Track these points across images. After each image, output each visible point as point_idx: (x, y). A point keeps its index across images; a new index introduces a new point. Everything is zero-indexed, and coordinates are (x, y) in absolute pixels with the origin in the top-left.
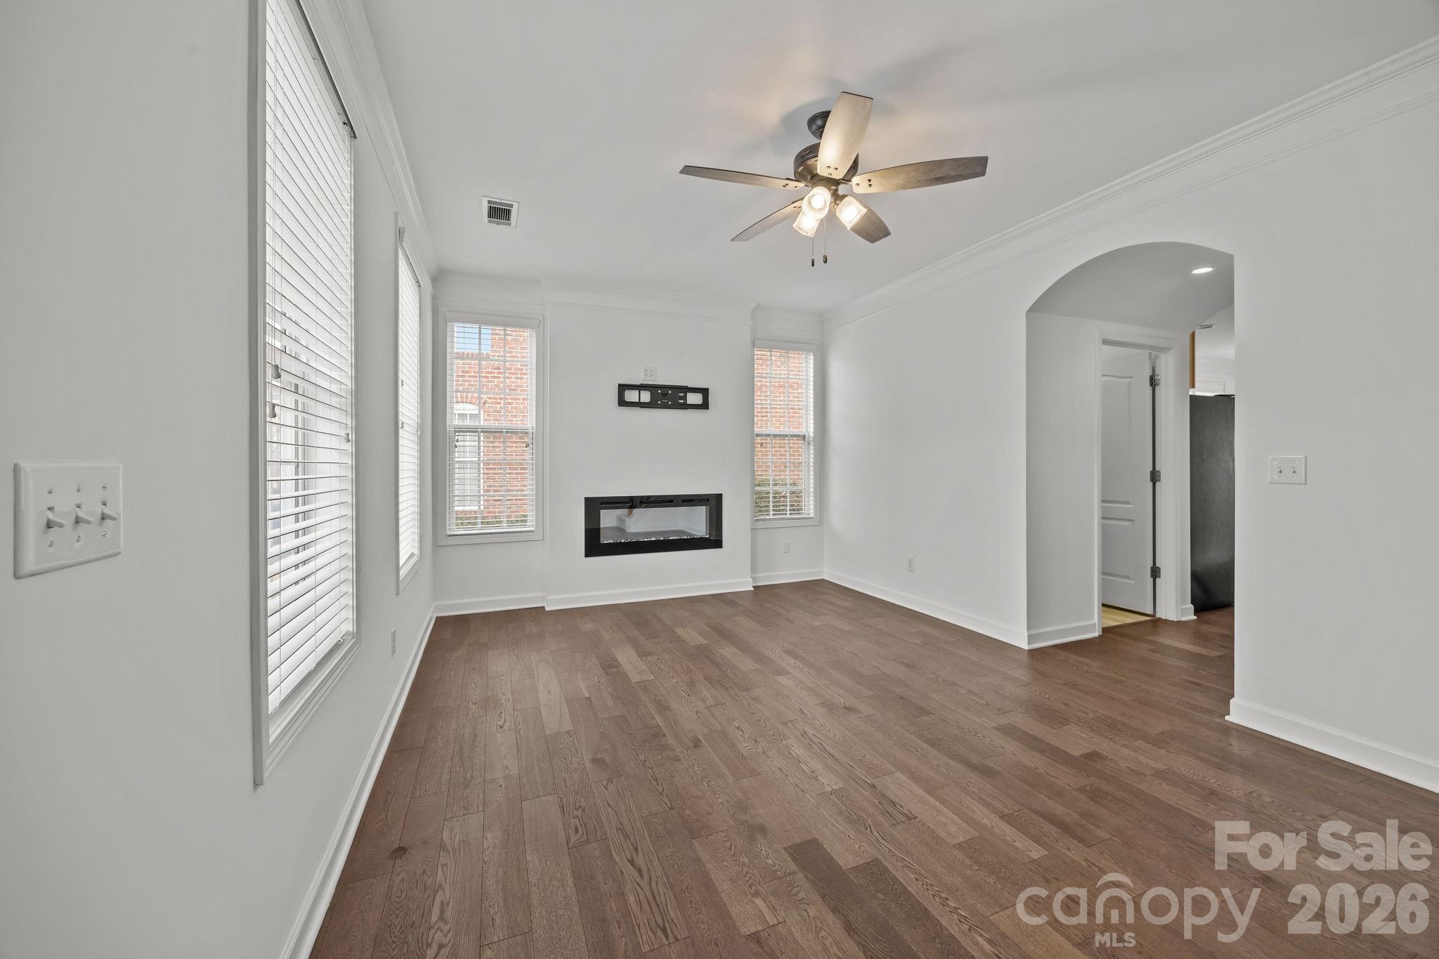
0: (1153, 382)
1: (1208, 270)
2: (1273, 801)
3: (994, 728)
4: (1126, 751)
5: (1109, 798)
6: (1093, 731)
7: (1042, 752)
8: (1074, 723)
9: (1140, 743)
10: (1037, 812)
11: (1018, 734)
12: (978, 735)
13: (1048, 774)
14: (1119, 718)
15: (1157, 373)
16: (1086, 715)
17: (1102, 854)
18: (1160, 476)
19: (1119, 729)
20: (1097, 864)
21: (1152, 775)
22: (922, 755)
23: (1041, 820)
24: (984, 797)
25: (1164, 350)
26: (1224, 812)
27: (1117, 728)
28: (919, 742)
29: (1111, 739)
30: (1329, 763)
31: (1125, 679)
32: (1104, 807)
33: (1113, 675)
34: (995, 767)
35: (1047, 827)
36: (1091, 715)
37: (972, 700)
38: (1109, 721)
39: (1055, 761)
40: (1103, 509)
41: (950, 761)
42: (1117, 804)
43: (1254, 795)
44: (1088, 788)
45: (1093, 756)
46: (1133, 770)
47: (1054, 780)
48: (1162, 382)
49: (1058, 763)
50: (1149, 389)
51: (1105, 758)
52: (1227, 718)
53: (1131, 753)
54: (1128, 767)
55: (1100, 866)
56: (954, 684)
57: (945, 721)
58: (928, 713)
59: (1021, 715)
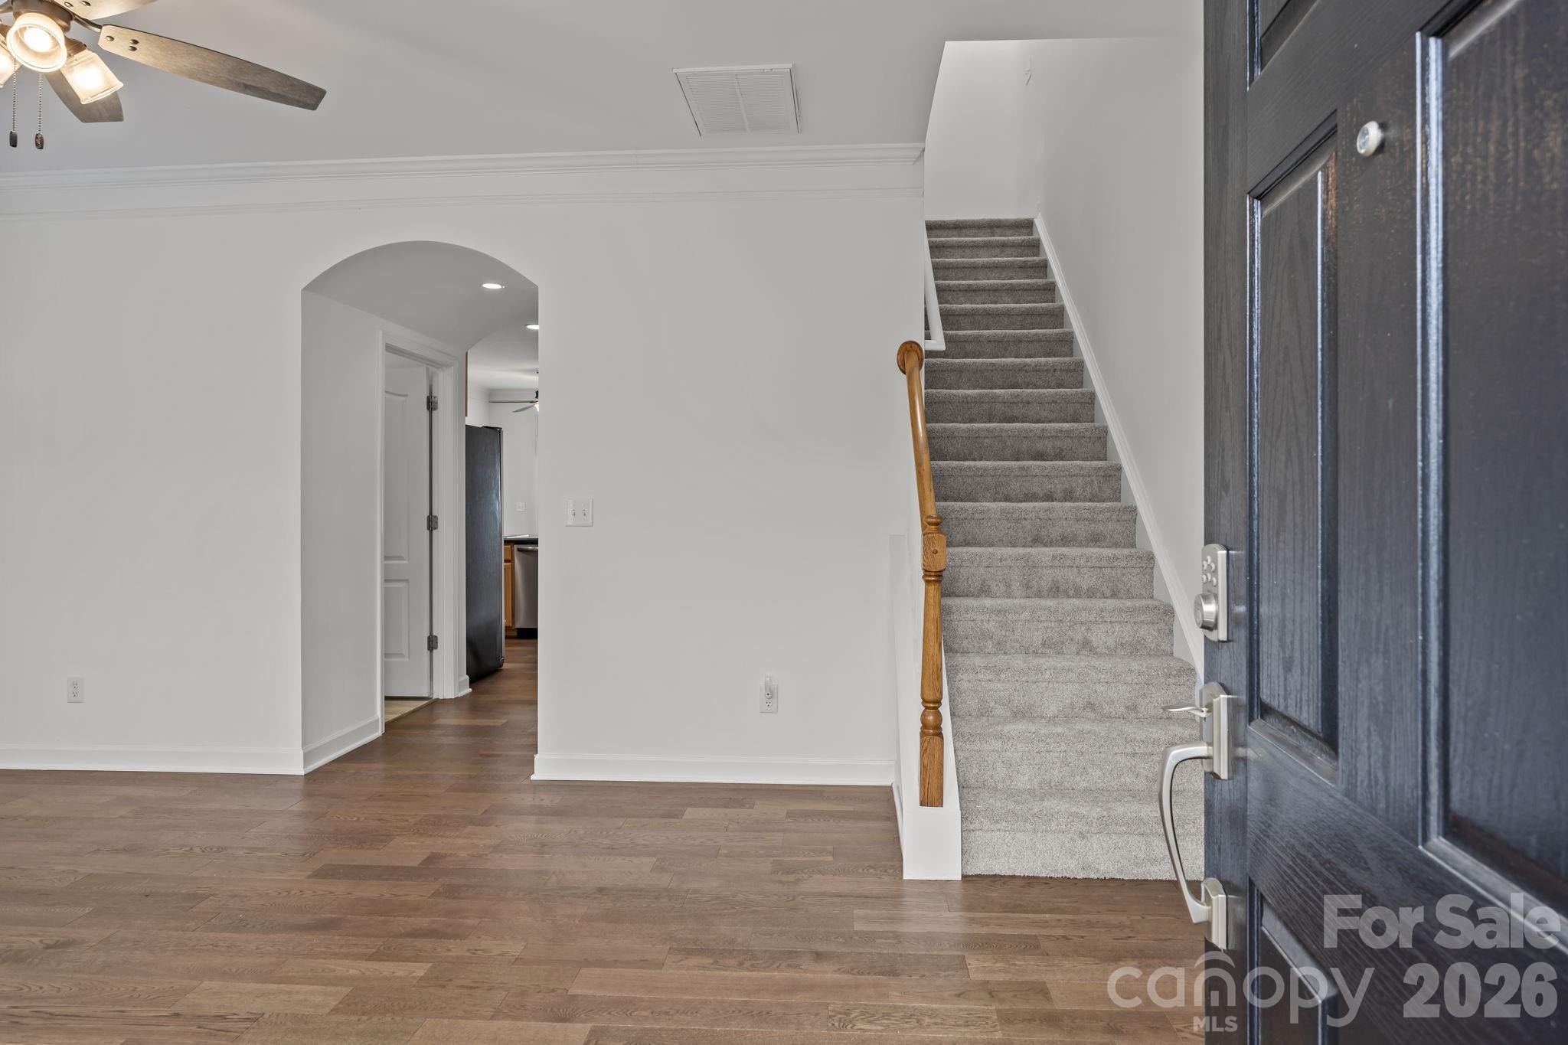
0: (431, 405)
1: (497, 287)
2: (586, 832)
3: (309, 877)
4: (460, 842)
5: (464, 889)
6: (422, 834)
7: (379, 877)
8: (398, 835)
9: (469, 829)
10: (403, 936)
11: (341, 871)
12: (293, 893)
13: (395, 895)
14: (442, 813)
15: (434, 395)
16: (406, 823)
17: (479, 938)
18: (437, 523)
19: (445, 824)
20: (478, 948)
21: (491, 852)
22: (228, 947)
23: (410, 940)
24: (337, 950)
25: (440, 365)
26: (557, 856)
27: (443, 823)
28: (212, 935)
29: (441, 836)
30: (609, 787)
31: (429, 773)
32: (463, 898)
33: (415, 772)
34: (334, 916)
35: (418, 943)
36: (412, 821)
37: (261, 857)
38: (432, 819)
39: (396, 880)
40: (386, 570)
41: (272, 936)
42: (474, 890)
43: (572, 832)
44: (441, 889)
45: (431, 859)
46: (474, 856)
47: (403, 898)
48: (440, 405)
49: (401, 880)
50: (426, 413)
51: (445, 856)
52: (533, 777)
53: (466, 841)
54: (468, 855)
55: (482, 948)
56: (221, 849)
57: (235, 896)
58: (205, 897)
59: (334, 851)
